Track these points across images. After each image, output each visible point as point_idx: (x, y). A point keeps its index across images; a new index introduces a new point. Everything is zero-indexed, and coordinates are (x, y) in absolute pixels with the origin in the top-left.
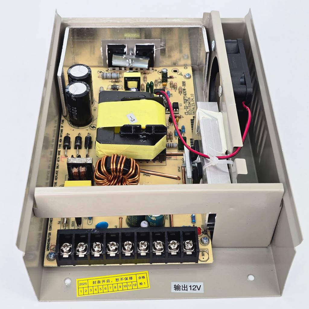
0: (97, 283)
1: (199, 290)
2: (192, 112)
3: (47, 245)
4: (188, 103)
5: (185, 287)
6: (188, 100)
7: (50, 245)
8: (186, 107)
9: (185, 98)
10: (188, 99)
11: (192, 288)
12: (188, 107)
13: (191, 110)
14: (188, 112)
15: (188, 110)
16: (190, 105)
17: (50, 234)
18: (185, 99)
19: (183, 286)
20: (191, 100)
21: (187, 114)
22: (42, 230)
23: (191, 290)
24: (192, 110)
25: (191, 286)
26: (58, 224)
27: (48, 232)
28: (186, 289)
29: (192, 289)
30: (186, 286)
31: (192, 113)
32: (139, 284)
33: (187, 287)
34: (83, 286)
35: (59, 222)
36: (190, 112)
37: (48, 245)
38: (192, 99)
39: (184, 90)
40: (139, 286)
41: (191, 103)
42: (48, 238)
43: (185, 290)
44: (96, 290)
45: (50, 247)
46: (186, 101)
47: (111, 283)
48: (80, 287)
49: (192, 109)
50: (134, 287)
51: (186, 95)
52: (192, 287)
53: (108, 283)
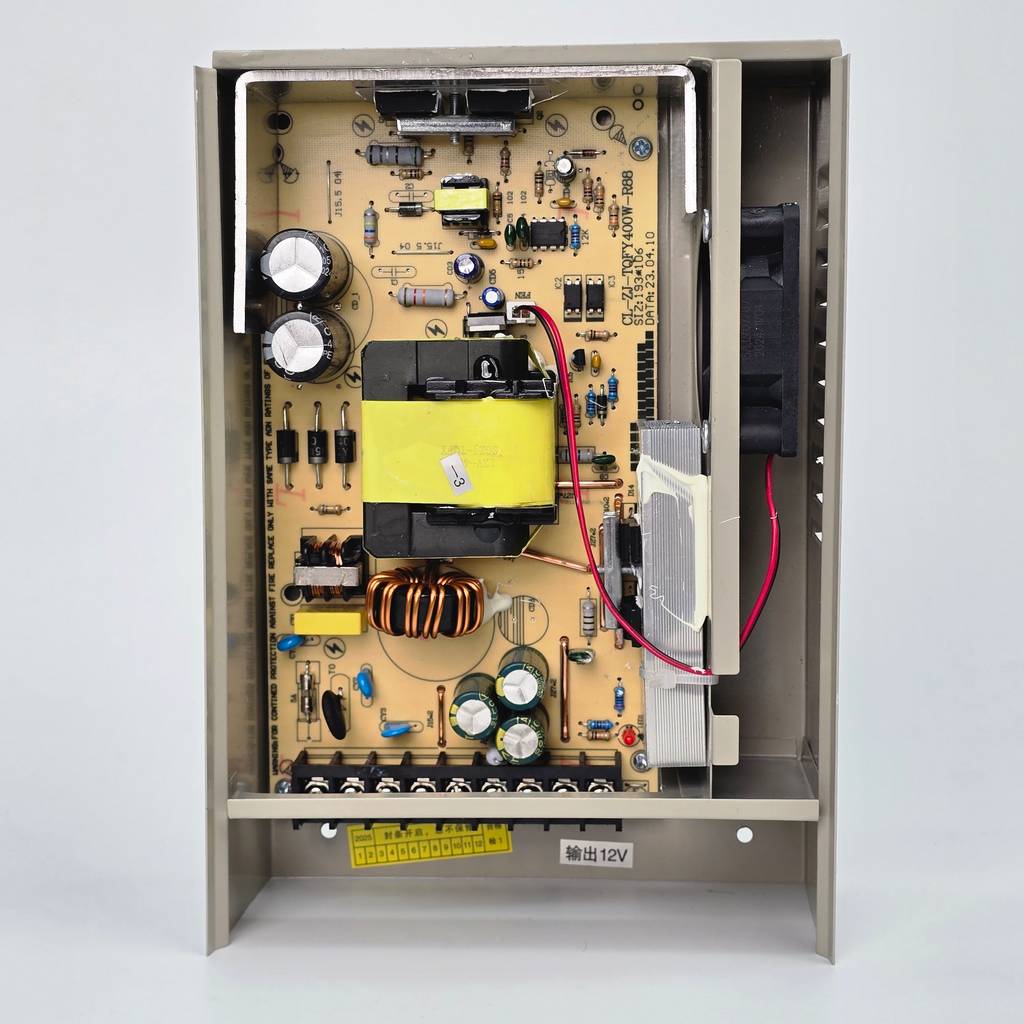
0: (393, 836)
1: (622, 860)
2: (645, 311)
3: (271, 759)
4: (635, 275)
5: (590, 853)
6: (634, 261)
7: (279, 759)
8: (627, 291)
9: (629, 250)
10: (635, 254)
11: (607, 856)
12: (634, 292)
13: (640, 306)
14: (631, 315)
15: (633, 303)
16: (639, 283)
17: (275, 729)
18: (626, 257)
19: (588, 850)
20: (646, 258)
21: (627, 320)
22: (255, 717)
23: (604, 859)
24: (645, 302)
25: (604, 851)
26: (292, 701)
27: (271, 723)
28: (593, 857)
29: (607, 858)
30: (593, 851)
31: (645, 318)
32: (487, 842)
33: (595, 853)
34: (364, 843)
35: (294, 696)
36: (638, 312)
37: (275, 760)
38: (649, 255)
39: (627, 211)
40: (489, 847)
41: (646, 271)
42: (271, 741)
43: (590, 859)
44: (392, 853)
45: (279, 763)
46: (630, 266)
47: (424, 837)
48: (357, 844)
49: (643, 299)
50: (477, 849)
51: (629, 236)
52: (607, 852)
53: (420, 838)
